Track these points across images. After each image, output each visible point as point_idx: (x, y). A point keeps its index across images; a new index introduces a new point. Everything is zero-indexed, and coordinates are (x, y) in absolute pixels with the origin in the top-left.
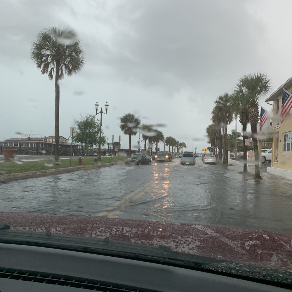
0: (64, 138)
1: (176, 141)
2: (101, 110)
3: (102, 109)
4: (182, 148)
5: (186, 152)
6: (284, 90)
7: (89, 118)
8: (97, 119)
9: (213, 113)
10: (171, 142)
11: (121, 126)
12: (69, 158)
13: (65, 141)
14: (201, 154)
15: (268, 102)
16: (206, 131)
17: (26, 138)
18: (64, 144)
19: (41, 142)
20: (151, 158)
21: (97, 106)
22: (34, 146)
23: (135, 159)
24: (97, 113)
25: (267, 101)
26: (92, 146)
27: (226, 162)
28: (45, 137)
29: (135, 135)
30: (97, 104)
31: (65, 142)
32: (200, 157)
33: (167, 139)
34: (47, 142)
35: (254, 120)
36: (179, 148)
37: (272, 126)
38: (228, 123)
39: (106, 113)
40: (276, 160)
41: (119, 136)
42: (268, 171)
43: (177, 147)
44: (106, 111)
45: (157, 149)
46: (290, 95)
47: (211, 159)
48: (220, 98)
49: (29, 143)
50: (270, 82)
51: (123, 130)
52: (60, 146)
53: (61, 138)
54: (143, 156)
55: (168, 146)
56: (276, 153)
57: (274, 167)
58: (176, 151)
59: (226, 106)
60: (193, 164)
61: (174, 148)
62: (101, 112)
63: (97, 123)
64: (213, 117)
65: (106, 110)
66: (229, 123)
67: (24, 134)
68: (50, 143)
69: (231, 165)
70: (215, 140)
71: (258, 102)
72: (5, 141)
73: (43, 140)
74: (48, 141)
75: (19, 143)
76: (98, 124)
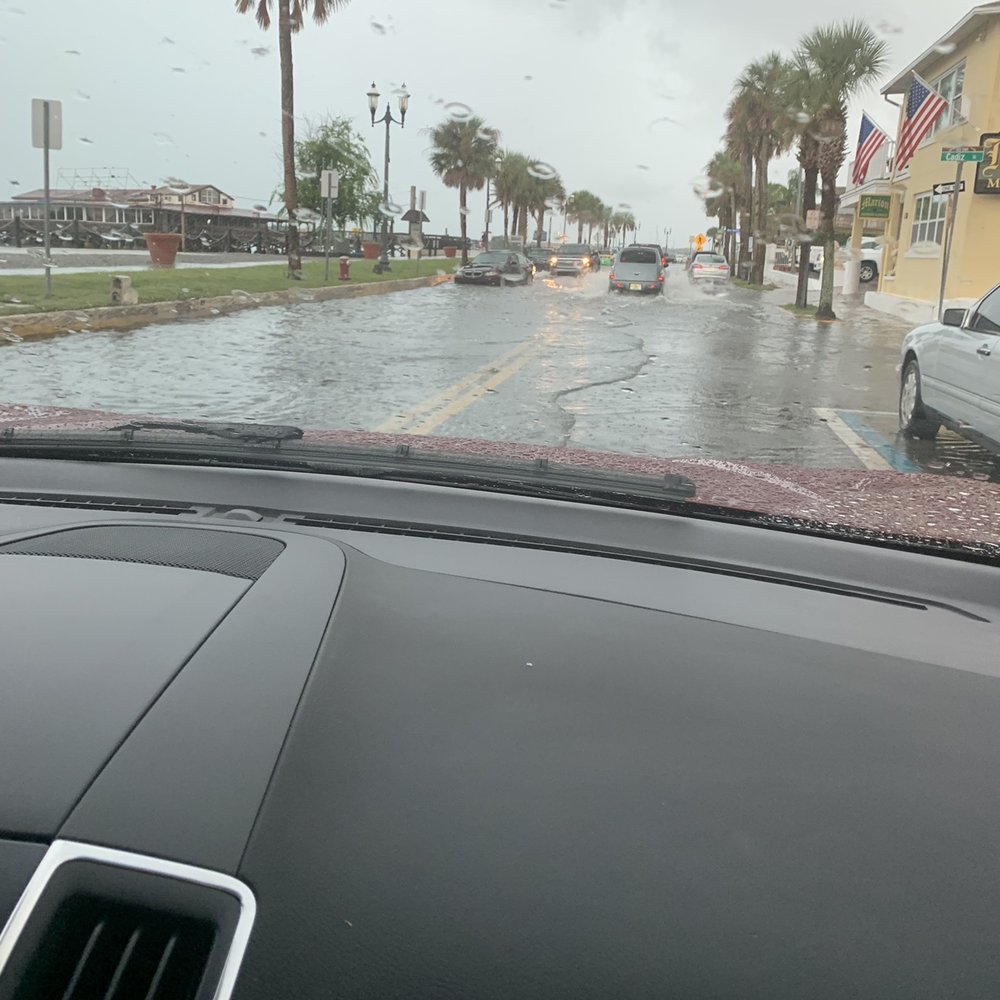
0: (220, 192)
1: (602, 205)
2: (386, 110)
3: (388, 108)
4: (621, 230)
5: (635, 245)
6: (917, 77)
7: (332, 130)
8: (356, 134)
9: (731, 114)
10: (586, 208)
11: (433, 159)
12: (285, 259)
13: (221, 202)
14: (685, 252)
15: (890, 96)
16: (705, 173)
17: (88, 193)
18: (222, 213)
19: (141, 206)
20: (531, 266)
21: (373, 98)
22: (121, 220)
23: (488, 269)
24: (373, 119)
25: (886, 93)
26: (341, 223)
27: (757, 278)
28: (154, 187)
29: (479, 189)
30: (373, 91)
31: (221, 205)
32: (682, 262)
33: (572, 201)
34: (164, 207)
35: (832, 160)
36: (613, 232)
37: (891, 171)
38: (775, 152)
39: (403, 121)
40: (892, 272)
41: (410, 189)
42: (866, 302)
43: (606, 229)
44: (401, 115)
45: (540, 235)
46: (929, 92)
47: (713, 270)
48: (755, 70)
49: (101, 210)
50: (885, 48)
51: (441, 170)
52: (209, 221)
53: (210, 192)
54: (510, 258)
55: (577, 223)
56: (893, 253)
57: (885, 291)
58: (602, 242)
59: (769, 95)
60: (653, 290)
61: (596, 230)
62: (388, 118)
63: (356, 146)
64: (730, 127)
65: (403, 112)
66: (778, 153)
67: (78, 177)
68: (174, 208)
69: (772, 287)
70: (733, 206)
71: (845, 108)
72: (12, 200)
73: (147, 200)
74: (166, 202)
75: (68, 209)
76: (359, 149)
